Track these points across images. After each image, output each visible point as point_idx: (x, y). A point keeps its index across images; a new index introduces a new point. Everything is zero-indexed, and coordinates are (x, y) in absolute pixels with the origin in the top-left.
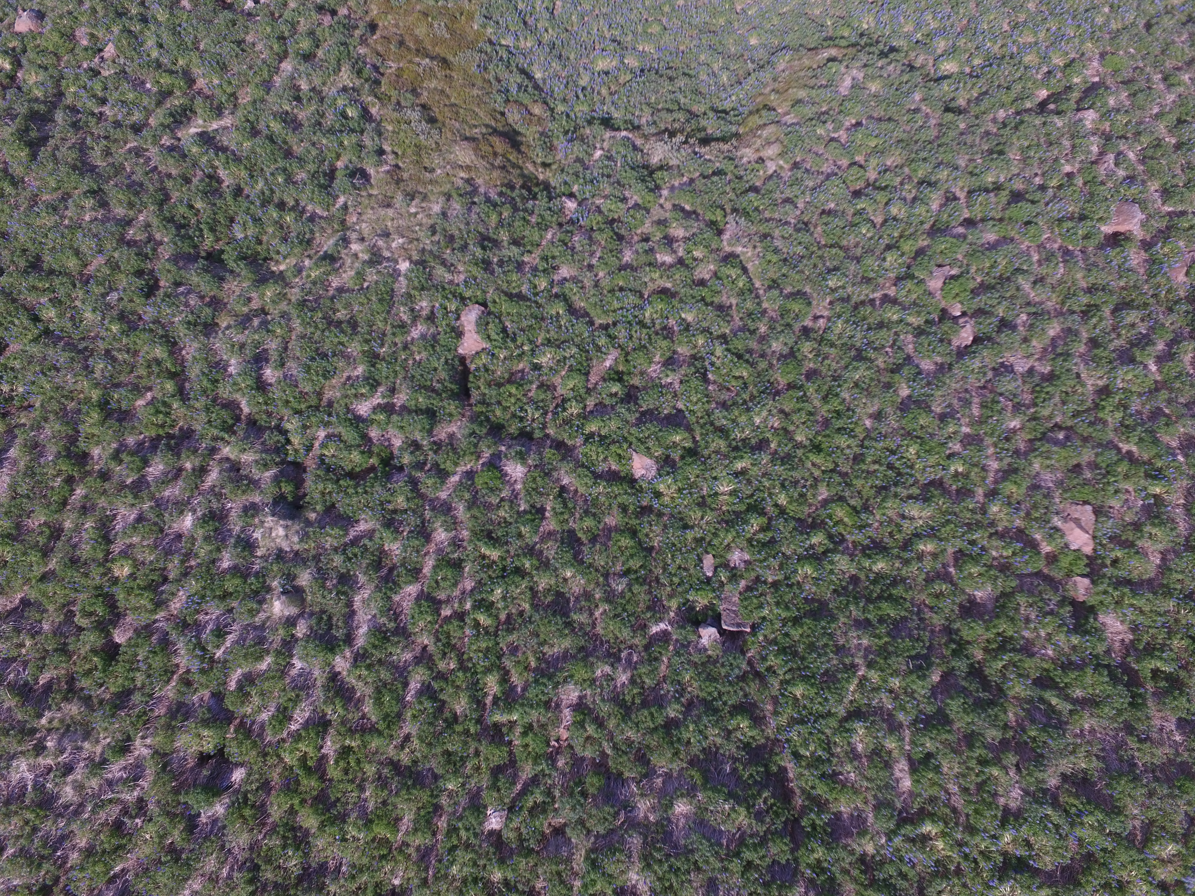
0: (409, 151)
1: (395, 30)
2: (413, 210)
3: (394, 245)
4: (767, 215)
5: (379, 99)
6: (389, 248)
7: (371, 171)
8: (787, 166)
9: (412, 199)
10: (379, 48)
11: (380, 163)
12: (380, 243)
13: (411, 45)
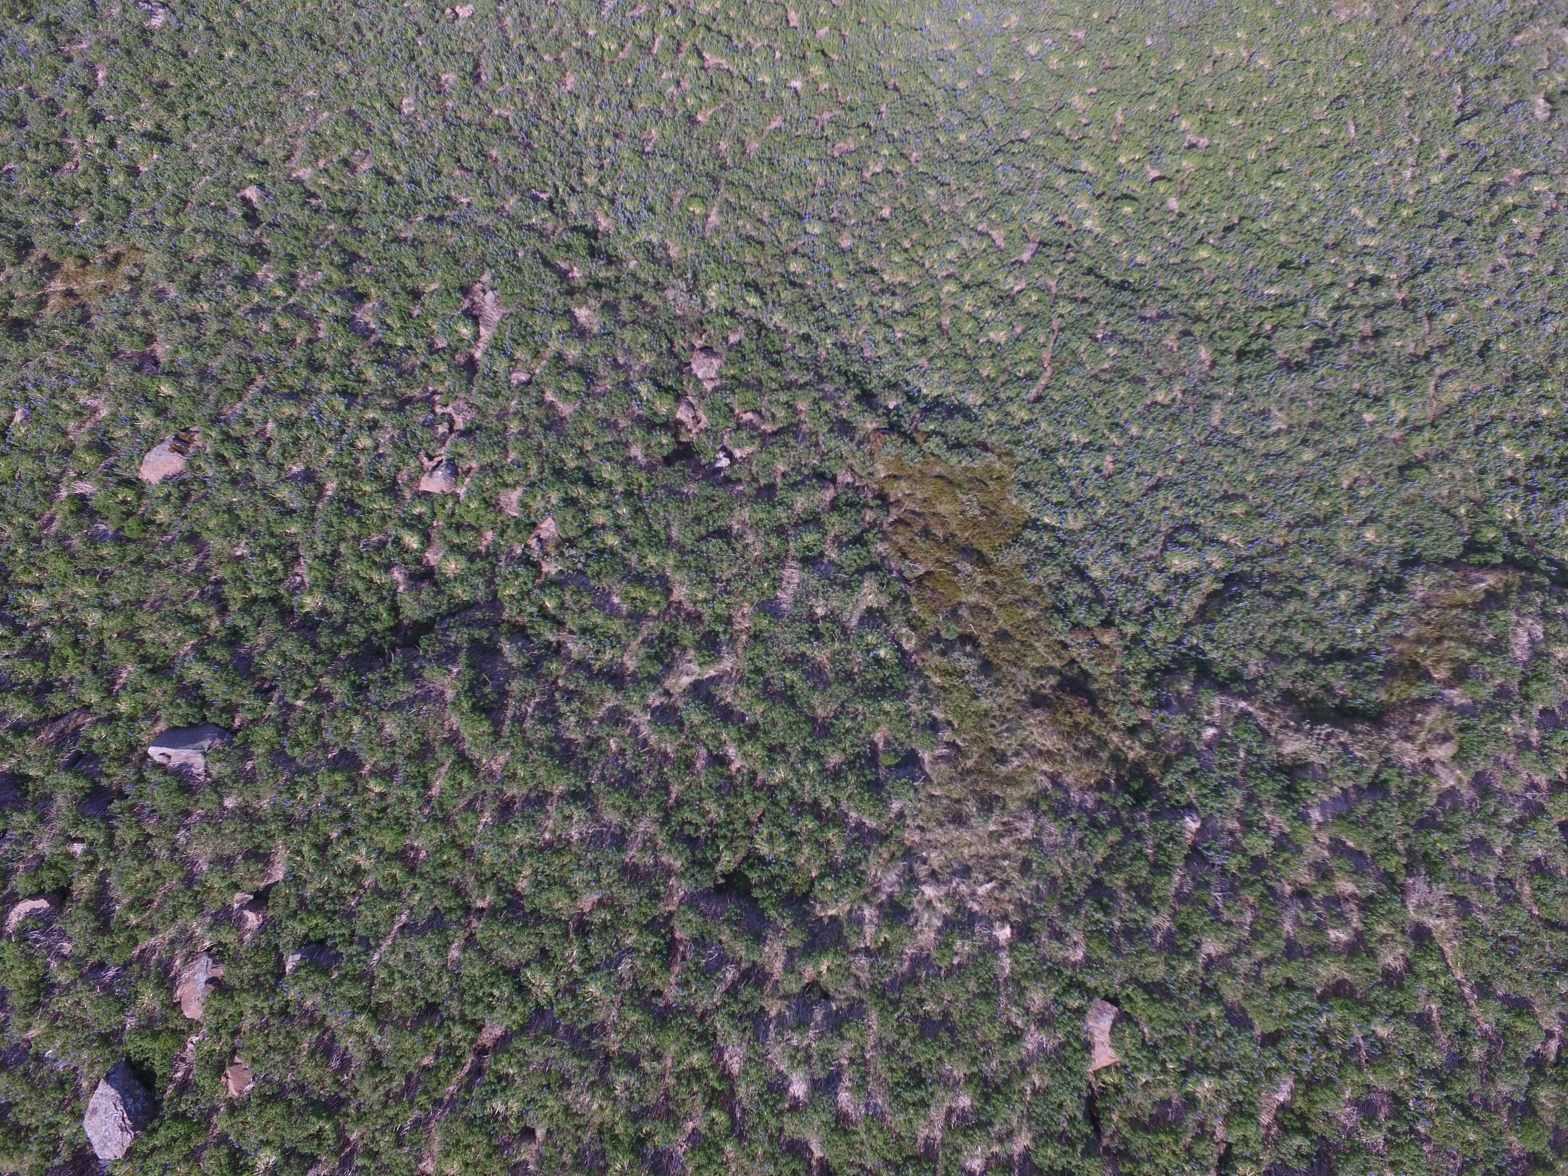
0: (969, 724)
1: (913, 506)
2: (992, 828)
3: (981, 891)
4: (1456, 862)
5: (914, 628)
6: (973, 894)
7: (926, 756)
8: (1466, 779)
9: (990, 810)
10: (901, 540)
11: (934, 742)
12: (963, 888)
13: (940, 533)
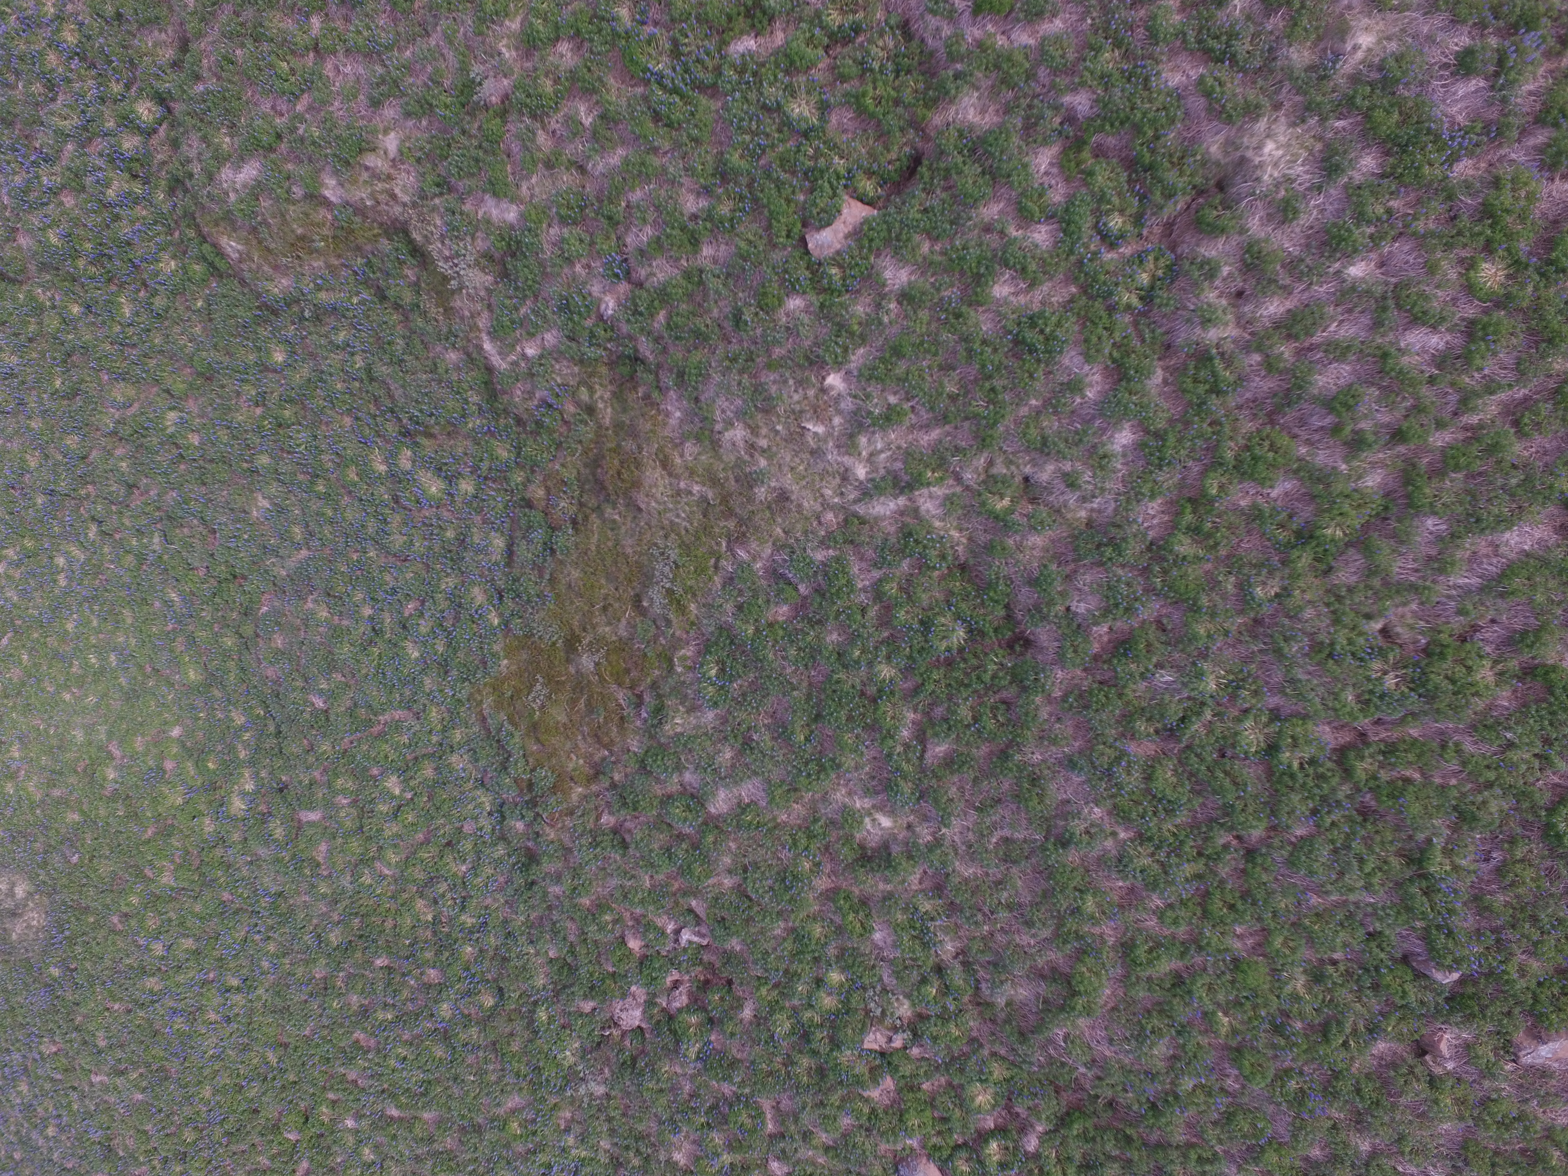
0: (702, 550)
1: (581, 744)
3: (820, 429)
5: (670, 661)
9: (751, 476)
10: (614, 732)
11: (742, 566)
12: (831, 445)
